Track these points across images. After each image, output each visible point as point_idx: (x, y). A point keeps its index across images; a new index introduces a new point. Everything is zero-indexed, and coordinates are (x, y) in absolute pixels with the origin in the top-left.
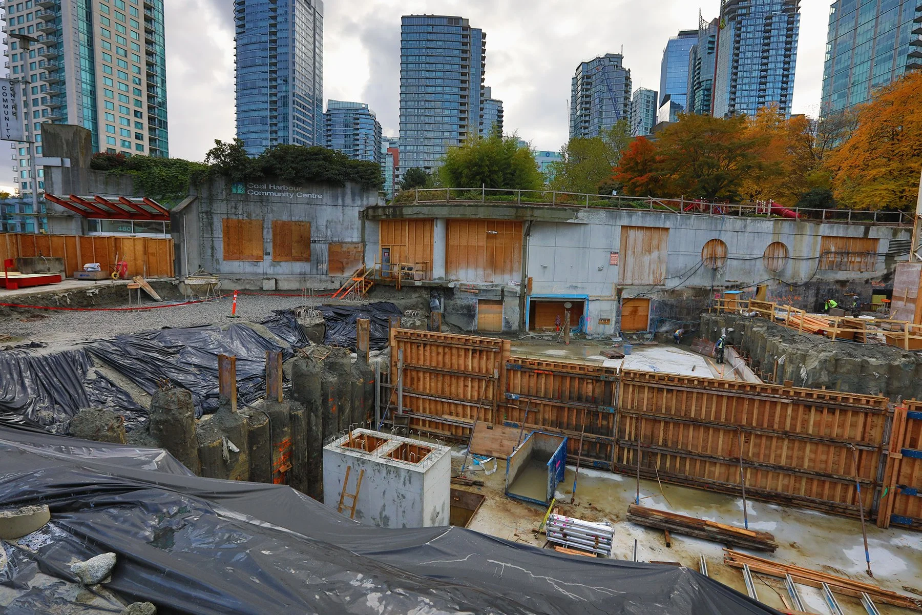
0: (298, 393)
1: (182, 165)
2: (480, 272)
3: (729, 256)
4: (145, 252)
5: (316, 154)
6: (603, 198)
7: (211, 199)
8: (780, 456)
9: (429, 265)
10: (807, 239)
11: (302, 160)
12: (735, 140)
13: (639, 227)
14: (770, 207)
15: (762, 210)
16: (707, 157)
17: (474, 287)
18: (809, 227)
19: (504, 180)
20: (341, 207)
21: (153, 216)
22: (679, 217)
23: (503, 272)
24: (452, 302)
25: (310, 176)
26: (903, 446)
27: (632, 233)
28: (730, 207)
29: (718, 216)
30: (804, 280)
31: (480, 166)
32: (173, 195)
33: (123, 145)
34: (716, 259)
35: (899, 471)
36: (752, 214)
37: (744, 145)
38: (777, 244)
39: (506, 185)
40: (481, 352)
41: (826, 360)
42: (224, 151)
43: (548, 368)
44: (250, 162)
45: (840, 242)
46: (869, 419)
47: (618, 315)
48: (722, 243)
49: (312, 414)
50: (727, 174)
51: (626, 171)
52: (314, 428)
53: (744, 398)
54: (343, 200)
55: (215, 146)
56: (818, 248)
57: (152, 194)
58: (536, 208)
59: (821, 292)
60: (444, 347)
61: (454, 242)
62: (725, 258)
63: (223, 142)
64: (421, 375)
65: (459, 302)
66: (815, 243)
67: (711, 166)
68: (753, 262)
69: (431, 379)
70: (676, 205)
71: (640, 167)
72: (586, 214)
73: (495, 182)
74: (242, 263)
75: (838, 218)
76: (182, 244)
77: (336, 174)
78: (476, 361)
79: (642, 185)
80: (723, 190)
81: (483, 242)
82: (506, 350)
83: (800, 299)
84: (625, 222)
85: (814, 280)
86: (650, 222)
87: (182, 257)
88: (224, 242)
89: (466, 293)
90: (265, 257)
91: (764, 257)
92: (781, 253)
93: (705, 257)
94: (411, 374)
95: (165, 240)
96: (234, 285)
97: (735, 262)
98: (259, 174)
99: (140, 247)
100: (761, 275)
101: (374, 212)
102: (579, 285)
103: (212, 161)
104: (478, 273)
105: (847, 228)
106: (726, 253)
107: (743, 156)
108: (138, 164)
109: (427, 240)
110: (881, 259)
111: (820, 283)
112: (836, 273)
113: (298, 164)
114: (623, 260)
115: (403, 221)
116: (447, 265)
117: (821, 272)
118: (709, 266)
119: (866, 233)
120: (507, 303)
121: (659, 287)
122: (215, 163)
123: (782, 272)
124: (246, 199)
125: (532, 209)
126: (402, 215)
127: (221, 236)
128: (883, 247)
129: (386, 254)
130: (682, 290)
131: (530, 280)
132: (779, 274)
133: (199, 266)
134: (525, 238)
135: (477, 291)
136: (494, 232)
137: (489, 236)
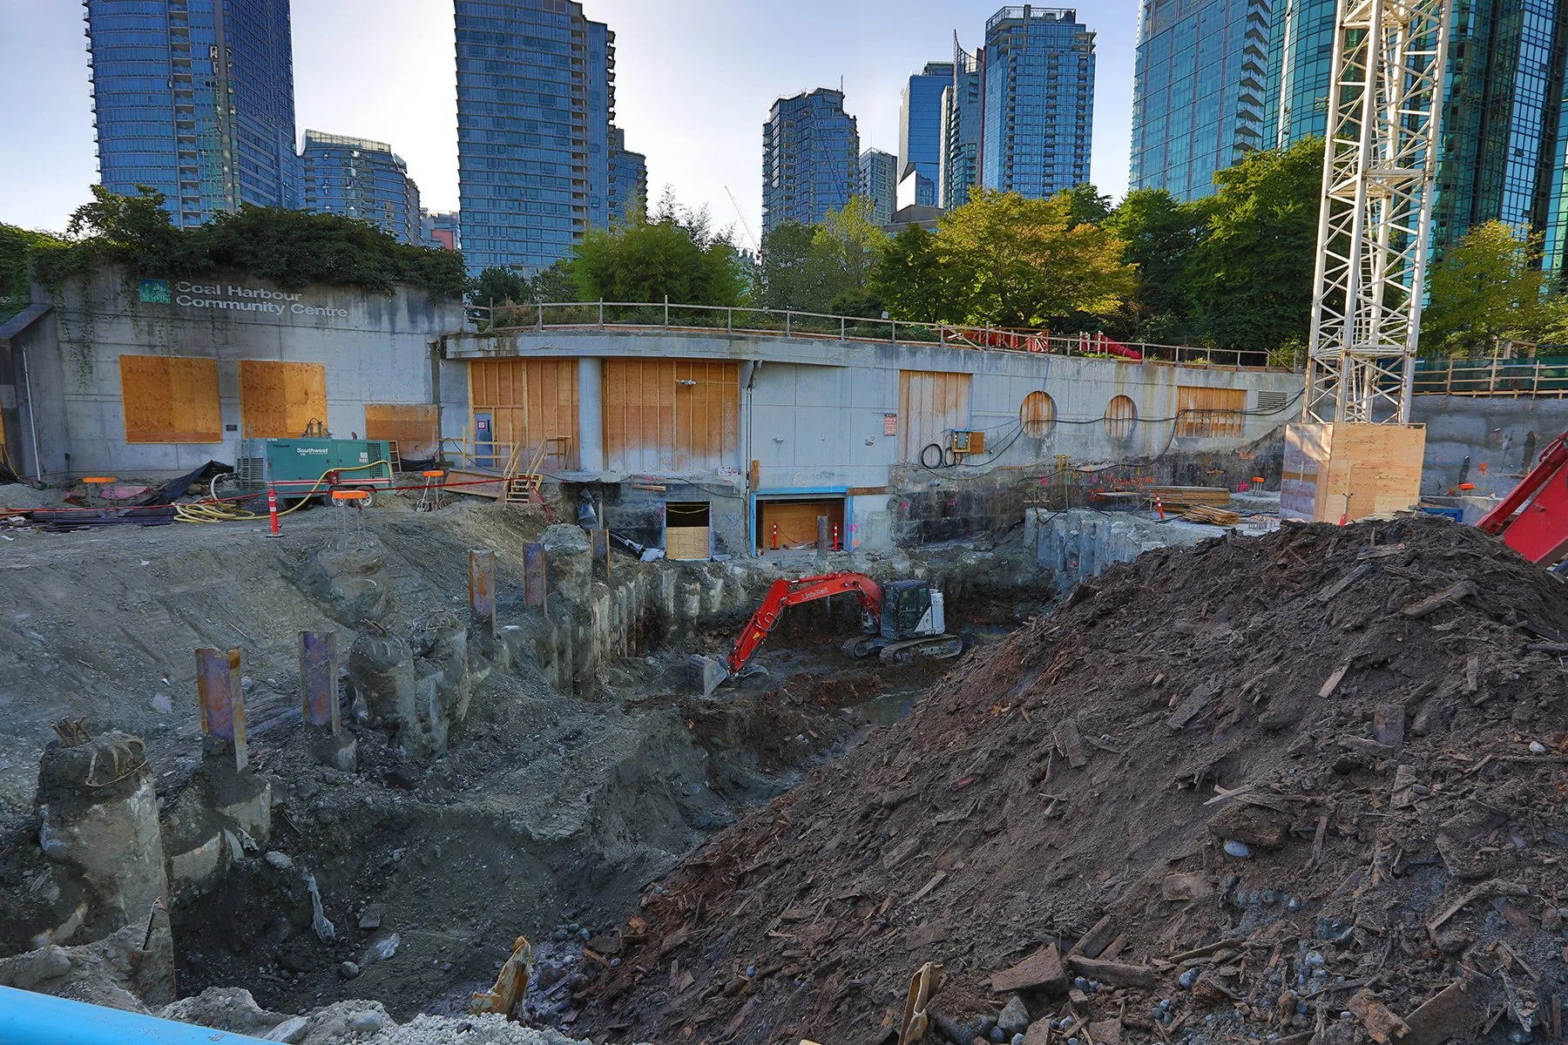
2: (667, 454)
3: (1059, 418)
5: (330, 229)
7: (89, 313)
9: (570, 443)
10: (1160, 391)
11: (299, 239)
13: (927, 372)
17: (656, 481)
18: (1161, 370)
20: (388, 335)
22: (984, 356)
23: (708, 452)
24: (618, 510)
25: (321, 270)
27: (916, 380)
29: (1042, 355)
30: (1157, 453)
34: (1039, 422)
38: (1122, 399)
39: (706, 298)
45: (1200, 394)
48: (1047, 396)
54: (392, 322)
55: (94, 199)
56: (1174, 405)
58: (763, 340)
59: (1180, 469)
61: (617, 399)
62: (1053, 421)
65: (630, 509)
66: (1170, 398)
68: (1091, 425)
72: (844, 350)
74: (171, 449)
75: (1194, 359)
76: (22, 410)
77: (375, 269)
81: (671, 400)
83: (1154, 481)
84: (905, 362)
85: (1170, 453)
87: (25, 438)
88: (127, 405)
89: (644, 492)
90: (227, 435)
91: (1105, 418)
92: (1126, 412)
93: (1024, 420)
97: (1067, 428)
98: (204, 262)
100: (1102, 447)
101: (457, 345)
102: (837, 471)
103: (88, 232)
104: (663, 455)
105: (1207, 375)
106: (1054, 413)
109: (564, 396)
110: (1249, 420)
111: (1177, 456)
112: (1197, 441)
113: (292, 245)
114: (904, 427)
115: (517, 361)
116: (606, 442)
117: (1177, 439)
118: (1031, 435)
119: (1231, 381)
120: (717, 507)
121: (961, 469)
122: (93, 235)
123: (1130, 438)
124: (175, 314)
125: (756, 340)
126: (516, 350)
127: (120, 392)
128: (1251, 402)
129: (482, 425)
130: (993, 472)
131: (755, 465)
132: (1125, 444)
133: (67, 457)
134: (744, 392)
135: (664, 488)
136: (689, 382)
137: (681, 390)
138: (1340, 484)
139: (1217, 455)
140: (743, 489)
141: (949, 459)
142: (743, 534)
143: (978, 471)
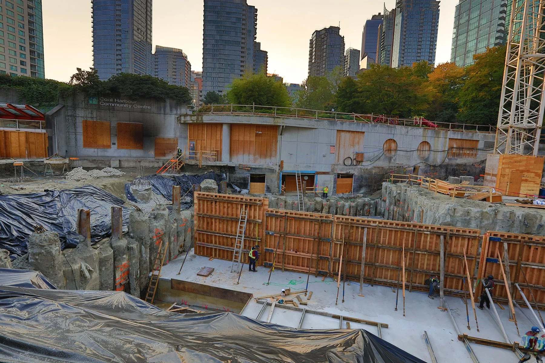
0: (133, 233)
1: (54, 84)
2: (252, 157)
3: (398, 149)
4: (27, 141)
5: (146, 80)
6: (327, 113)
7: (74, 107)
8: (424, 264)
9: (219, 152)
10: (441, 140)
11: (137, 84)
12: (402, 81)
13: (347, 131)
14: (421, 121)
15: (417, 123)
16: (387, 91)
17: (247, 166)
18: (442, 132)
19: (267, 101)
20: (163, 115)
21: (32, 117)
22: (370, 125)
23: (266, 157)
24: (234, 175)
25: (142, 94)
26: (487, 256)
27: (343, 134)
28: (399, 120)
29: (393, 126)
30: (439, 164)
31: (252, 91)
32: (47, 104)
33: (11, 69)
34: (391, 150)
35: (485, 270)
36: (411, 125)
37: (407, 84)
38: (425, 143)
39: (268, 103)
40: (250, 206)
41: (449, 209)
42: (83, 76)
43: (292, 215)
44: (101, 83)
45: (458, 141)
46: (470, 242)
47: (334, 184)
48: (394, 141)
49: (143, 246)
50: (397, 101)
51: (340, 97)
52: (144, 255)
53: (404, 231)
55: (77, 72)
56: (447, 145)
57: (32, 102)
58: (286, 118)
59: (449, 170)
60: (228, 203)
61: (235, 138)
62: (396, 150)
63: (82, 70)
64: (213, 220)
65: (238, 176)
66: (445, 142)
67: (389, 96)
68: (412, 152)
69: (219, 223)
70: (369, 118)
71: (348, 95)
72: (316, 122)
73: (261, 102)
74: (96, 150)
75: (458, 128)
76: (53, 137)
77: (160, 94)
78: (247, 211)
79: (349, 106)
80: (395, 110)
81: (253, 139)
82: (265, 205)
83: (437, 174)
84: (339, 127)
85: (445, 163)
86: (353, 128)
87: (54, 145)
88: (84, 136)
89: (243, 170)
90: (112, 146)
91: (418, 150)
92: (427, 148)
93: (385, 149)
94: (207, 220)
95: (41, 134)
96: (91, 164)
97: (402, 153)
98: (107, 92)
99: (23, 138)
100: (416, 160)
101: (185, 118)
102: (312, 165)
103: (75, 82)
104: (250, 157)
105: (462, 134)
106: (397, 147)
107: (407, 91)
108: (21, 82)
109: (218, 137)
110: (479, 153)
111: (448, 165)
112: (456, 159)
113: (134, 86)
114: (338, 151)
115: (203, 124)
116: (231, 152)
117: (448, 159)
118: (387, 155)
119: (472, 137)
120: (268, 176)
121: (359, 167)
122: (77, 83)
123: (428, 159)
124: (99, 108)
125: (283, 118)
126: (202, 121)
127: (82, 132)
128: (481, 145)
129: (192, 145)
130: (372, 169)
131: (282, 162)
132: (426, 160)
133: (66, 151)
134: (279, 137)
135: (250, 169)
136: (260, 133)
137: (257, 135)
138: (506, 178)
139: (465, 165)
140: (277, 170)
141: (355, 163)
142: (277, 186)
143: (366, 167)
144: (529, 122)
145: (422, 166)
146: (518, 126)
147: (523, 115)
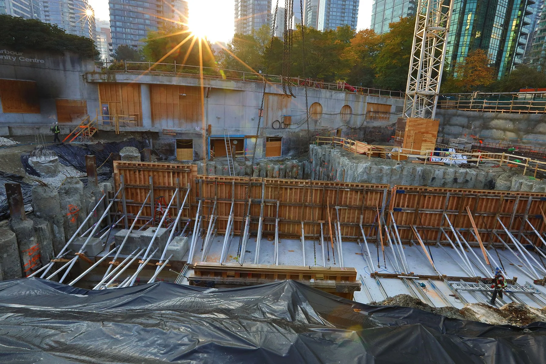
2: (176, 121)
3: (324, 112)
6: (254, 75)
8: (344, 218)
9: (139, 116)
10: (361, 104)
12: (327, 45)
13: (275, 94)
14: (344, 86)
15: (340, 87)
16: (312, 54)
17: (172, 132)
18: (361, 97)
22: (298, 89)
23: (192, 121)
24: (158, 142)
25: (30, 44)
27: (271, 97)
28: (324, 84)
29: (318, 89)
30: (359, 126)
34: (316, 114)
36: (335, 89)
37: (331, 48)
38: (347, 106)
40: (178, 173)
41: (366, 168)
43: (222, 180)
45: (375, 106)
47: (264, 147)
48: (320, 105)
49: (54, 225)
50: (322, 64)
51: (268, 58)
52: (57, 235)
53: (328, 190)
54: (64, 66)
56: (366, 109)
59: (367, 132)
60: (153, 171)
61: (157, 100)
62: (321, 113)
64: (138, 191)
65: (163, 142)
66: (364, 106)
67: (315, 59)
68: (335, 115)
70: (296, 81)
71: (275, 57)
72: (243, 84)
75: (375, 93)
77: (55, 44)
78: (176, 179)
79: (276, 68)
80: (320, 74)
81: (177, 101)
82: (193, 171)
83: (357, 136)
84: (267, 90)
85: (363, 126)
89: (168, 136)
91: (341, 113)
92: (348, 111)
93: (311, 113)
94: (131, 191)
97: (326, 116)
100: (339, 123)
101: (92, 77)
102: (240, 129)
105: (379, 99)
106: (322, 110)
107: (331, 55)
109: (136, 98)
110: (392, 116)
111: (366, 127)
112: (373, 122)
114: (266, 114)
115: (116, 84)
116: (153, 117)
117: (367, 122)
118: (313, 118)
119: (386, 102)
120: (196, 141)
121: (287, 130)
123: (349, 121)
125: (210, 80)
126: (115, 80)
128: (393, 110)
129: (105, 109)
130: (299, 132)
131: (210, 126)
132: (348, 123)
134: (205, 99)
135: (175, 134)
136: (184, 95)
137: (181, 97)
138: (411, 139)
139: (380, 127)
140: (205, 135)
141: (283, 126)
142: (205, 151)
143: (294, 130)
144: (430, 90)
145: (344, 129)
146: (422, 93)
147: (426, 83)
